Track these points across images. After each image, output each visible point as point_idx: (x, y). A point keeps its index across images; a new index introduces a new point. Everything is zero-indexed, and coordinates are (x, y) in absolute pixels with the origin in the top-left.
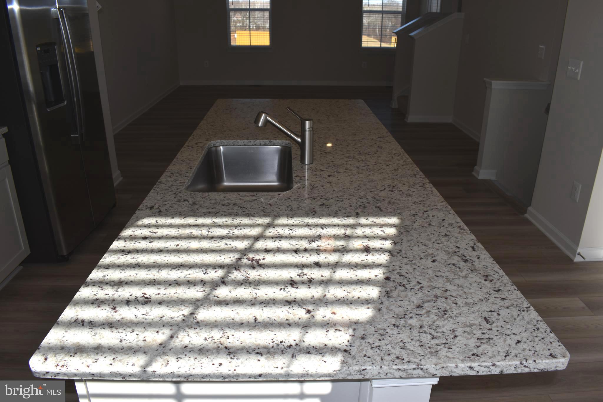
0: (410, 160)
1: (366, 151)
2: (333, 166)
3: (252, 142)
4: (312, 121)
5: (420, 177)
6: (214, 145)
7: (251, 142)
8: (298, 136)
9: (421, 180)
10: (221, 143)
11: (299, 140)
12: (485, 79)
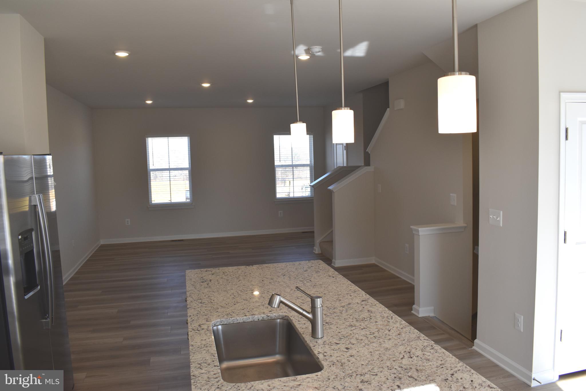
0: (404, 322)
1: (361, 317)
2: (343, 337)
3: (251, 318)
4: (321, 299)
5: (424, 339)
6: (215, 325)
7: (249, 318)
8: (308, 313)
9: (427, 342)
10: (221, 322)
11: (310, 316)
12: (412, 227)
